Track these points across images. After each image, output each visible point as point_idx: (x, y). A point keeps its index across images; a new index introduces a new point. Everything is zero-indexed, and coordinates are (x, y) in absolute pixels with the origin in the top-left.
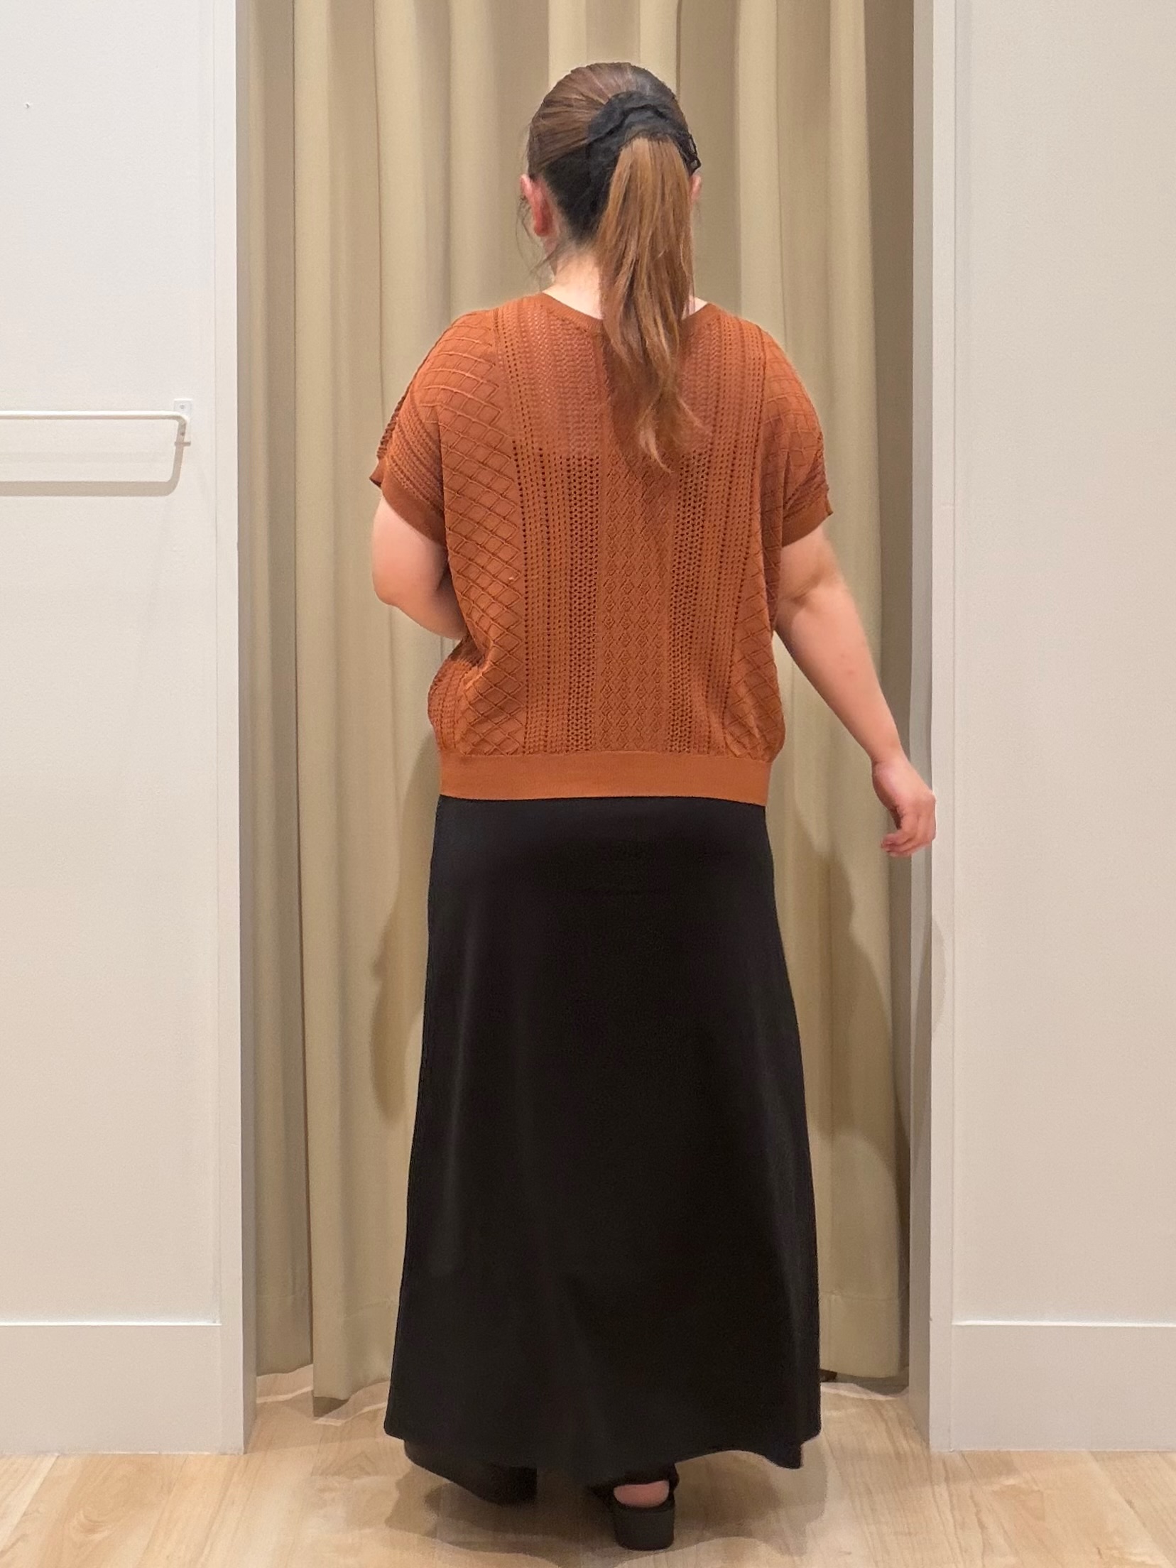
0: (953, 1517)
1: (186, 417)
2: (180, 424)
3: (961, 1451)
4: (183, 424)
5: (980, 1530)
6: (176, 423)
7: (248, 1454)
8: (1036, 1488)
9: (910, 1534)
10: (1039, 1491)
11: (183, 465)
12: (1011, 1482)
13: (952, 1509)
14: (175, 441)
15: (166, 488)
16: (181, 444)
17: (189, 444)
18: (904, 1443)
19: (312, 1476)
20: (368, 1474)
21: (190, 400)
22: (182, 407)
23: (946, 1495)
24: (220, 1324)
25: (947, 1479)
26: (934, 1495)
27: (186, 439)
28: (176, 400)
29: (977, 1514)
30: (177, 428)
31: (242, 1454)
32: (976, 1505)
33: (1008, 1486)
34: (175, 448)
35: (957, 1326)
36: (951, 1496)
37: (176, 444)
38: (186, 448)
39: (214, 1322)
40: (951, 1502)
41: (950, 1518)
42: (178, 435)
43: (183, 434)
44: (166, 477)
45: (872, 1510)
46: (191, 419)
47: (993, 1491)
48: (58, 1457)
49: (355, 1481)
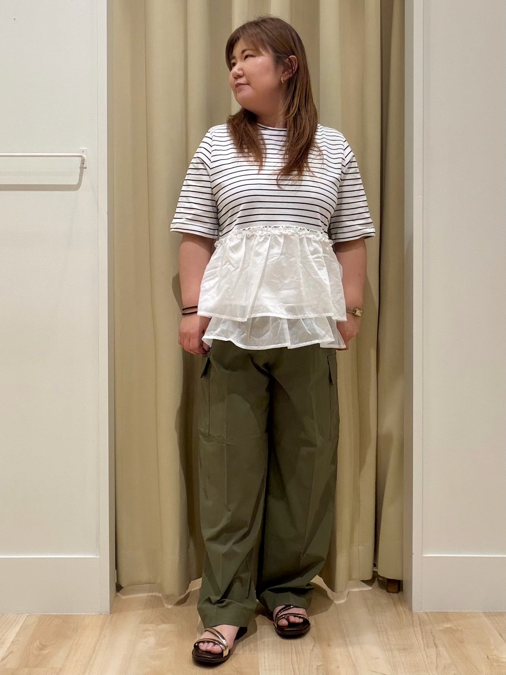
0: (423, 642)
1: (84, 156)
2: (82, 159)
3: (426, 612)
4: (84, 159)
5: (435, 648)
6: (80, 159)
7: (112, 614)
8: (459, 628)
9: (404, 649)
10: (461, 630)
11: (84, 178)
12: (448, 626)
13: (423, 638)
14: (80, 166)
15: (76, 187)
16: (82, 168)
17: (86, 168)
18: (401, 608)
19: (140, 624)
20: (165, 623)
21: (86, 148)
22: (83, 152)
23: (420, 632)
24: (99, 557)
25: (420, 624)
26: (414, 631)
27: (85, 166)
28: (80, 148)
29: (434, 640)
30: (81, 161)
31: (109, 614)
32: (433, 636)
33: (447, 628)
34: (79, 169)
35: (425, 557)
36: (422, 632)
37: (80, 168)
38: (84, 169)
39: (97, 556)
40: (422, 635)
41: (422, 642)
42: (81, 164)
43: (83, 163)
44: (76, 182)
45: (387, 639)
46: (87, 157)
47: (441, 630)
48: (28, 616)
49: (159, 627)
